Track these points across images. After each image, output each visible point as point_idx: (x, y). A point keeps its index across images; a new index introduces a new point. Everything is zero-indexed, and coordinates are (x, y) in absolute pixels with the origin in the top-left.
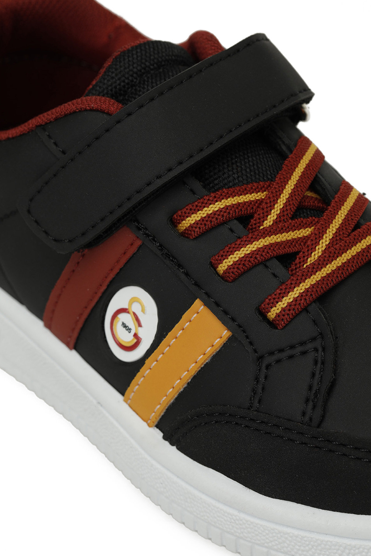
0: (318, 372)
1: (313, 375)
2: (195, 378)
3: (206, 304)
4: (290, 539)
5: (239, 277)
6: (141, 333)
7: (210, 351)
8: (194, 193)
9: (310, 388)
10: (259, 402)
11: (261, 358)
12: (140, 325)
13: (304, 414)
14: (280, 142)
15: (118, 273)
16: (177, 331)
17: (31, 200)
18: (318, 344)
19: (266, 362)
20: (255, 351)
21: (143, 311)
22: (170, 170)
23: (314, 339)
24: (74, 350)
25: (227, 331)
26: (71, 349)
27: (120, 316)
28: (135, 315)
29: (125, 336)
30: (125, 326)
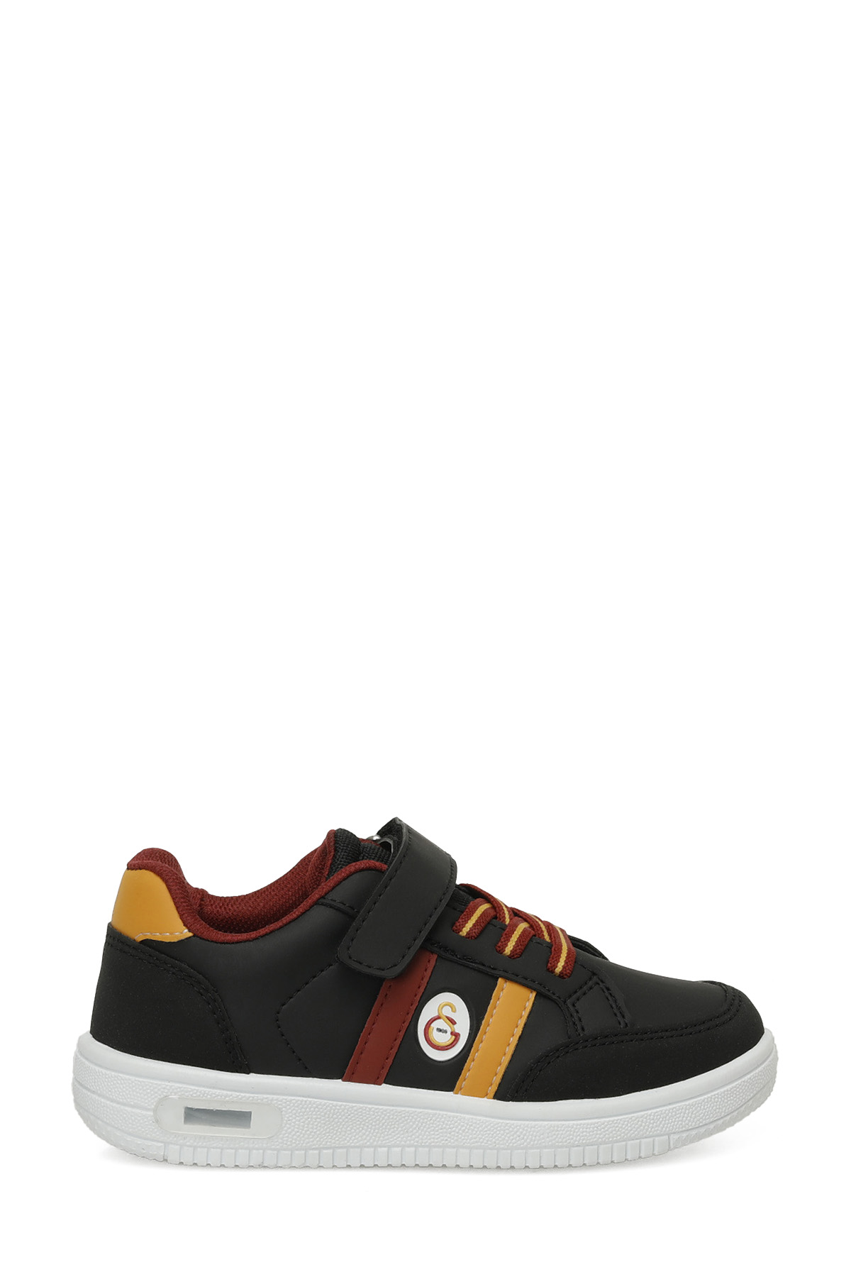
0: (609, 996)
1: (608, 999)
5: (524, 951)
6: (457, 1029)
7: (525, 1013)
10: (581, 1029)
11: (565, 1003)
12: (453, 1022)
16: (491, 1010)
17: (348, 949)
19: (570, 1001)
20: (559, 998)
21: (452, 1010)
24: (384, 1085)
25: (532, 992)
26: (380, 1085)
27: (432, 1025)
28: (447, 1017)
29: (444, 1039)
30: (439, 1030)
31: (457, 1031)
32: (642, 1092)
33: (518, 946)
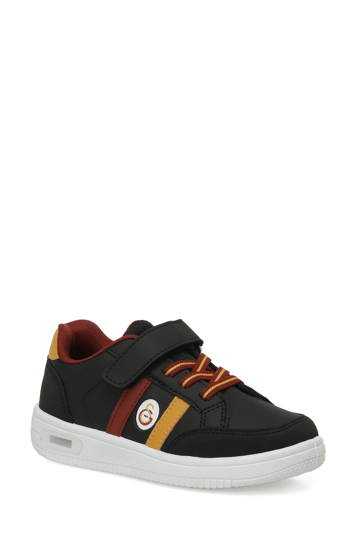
0: (224, 412)
1: (223, 413)
2: (176, 425)
3: (179, 397)
4: (219, 471)
5: (191, 386)
6: (152, 416)
7: (181, 414)
8: (170, 363)
9: (222, 417)
10: (203, 425)
11: (202, 412)
12: (152, 413)
13: (221, 425)
14: (195, 354)
15: (142, 395)
16: (168, 410)
17: (107, 373)
18: (223, 404)
19: (204, 412)
20: (200, 409)
21: (153, 408)
22: (162, 352)
23: (221, 403)
24: (121, 437)
25: (188, 405)
26: (119, 437)
27: (143, 413)
28: (150, 410)
29: (146, 420)
30: (145, 416)
31: (152, 417)
32: (222, 458)
33: (189, 383)
